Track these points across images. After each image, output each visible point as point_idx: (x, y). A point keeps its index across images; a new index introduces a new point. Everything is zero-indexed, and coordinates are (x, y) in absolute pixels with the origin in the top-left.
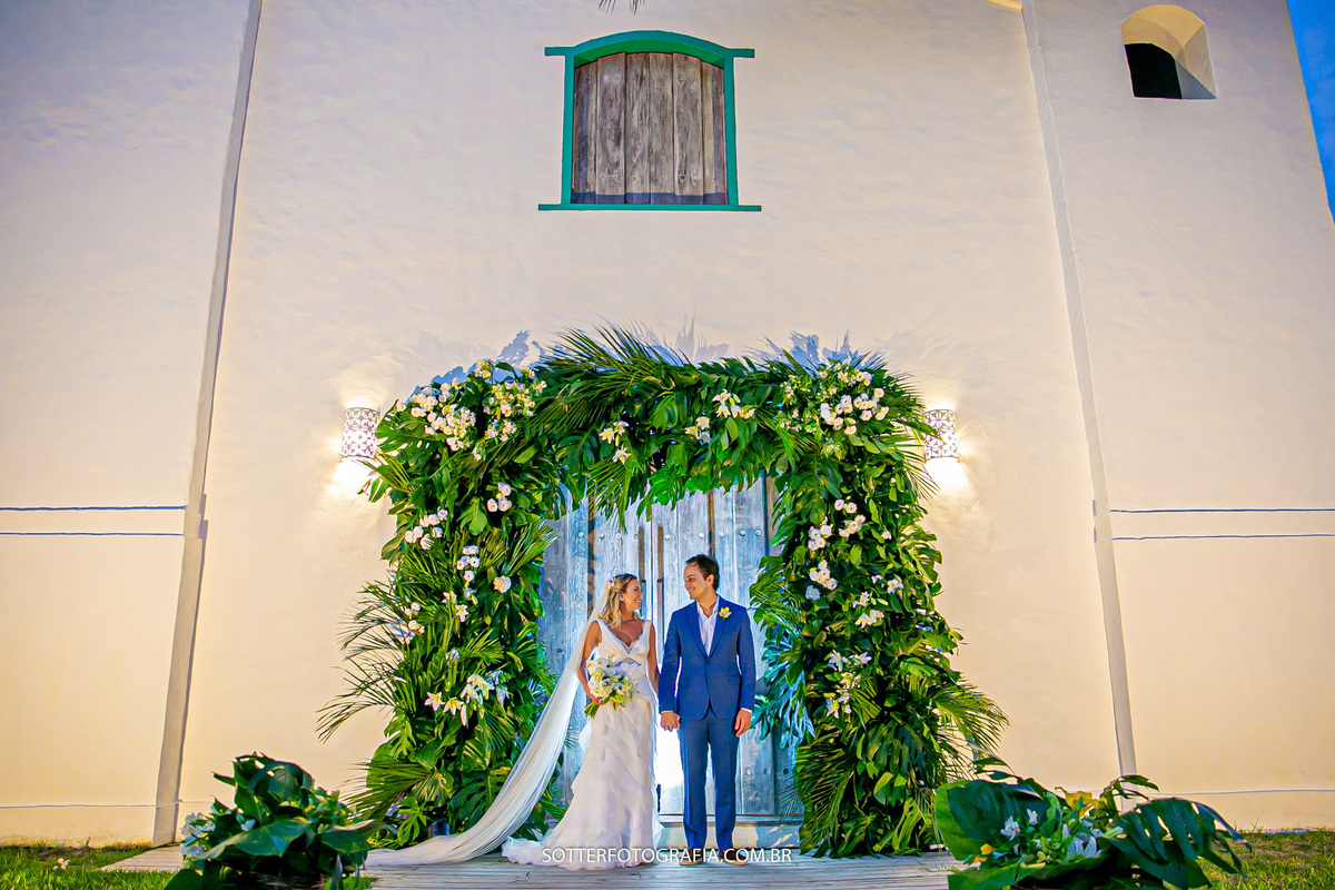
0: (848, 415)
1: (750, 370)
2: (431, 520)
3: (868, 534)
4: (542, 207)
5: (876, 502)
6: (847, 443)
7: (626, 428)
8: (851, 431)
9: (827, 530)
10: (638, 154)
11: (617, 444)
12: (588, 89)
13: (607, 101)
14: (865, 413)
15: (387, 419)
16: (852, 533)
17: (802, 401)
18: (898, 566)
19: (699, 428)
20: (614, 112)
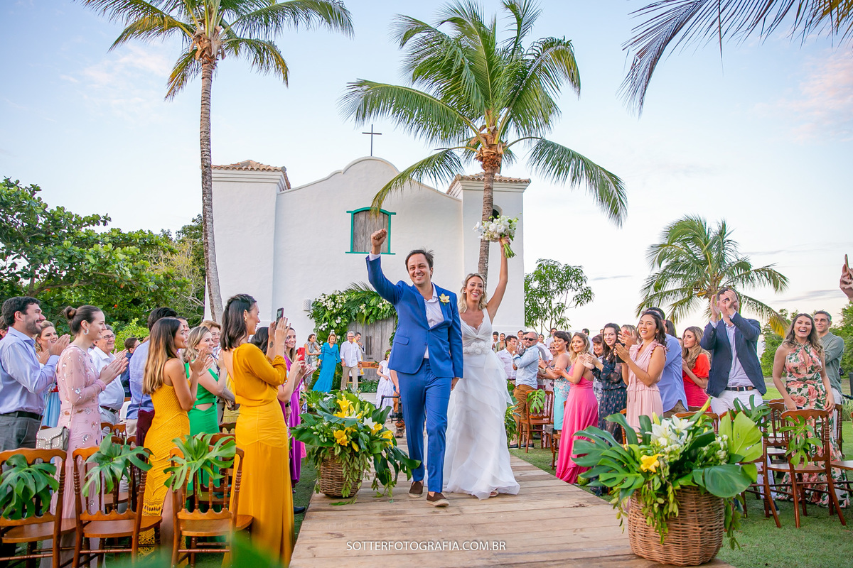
4: (346, 253)
11: (363, 309)
12: (357, 221)
19: (380, 305)
20: (363, 227)
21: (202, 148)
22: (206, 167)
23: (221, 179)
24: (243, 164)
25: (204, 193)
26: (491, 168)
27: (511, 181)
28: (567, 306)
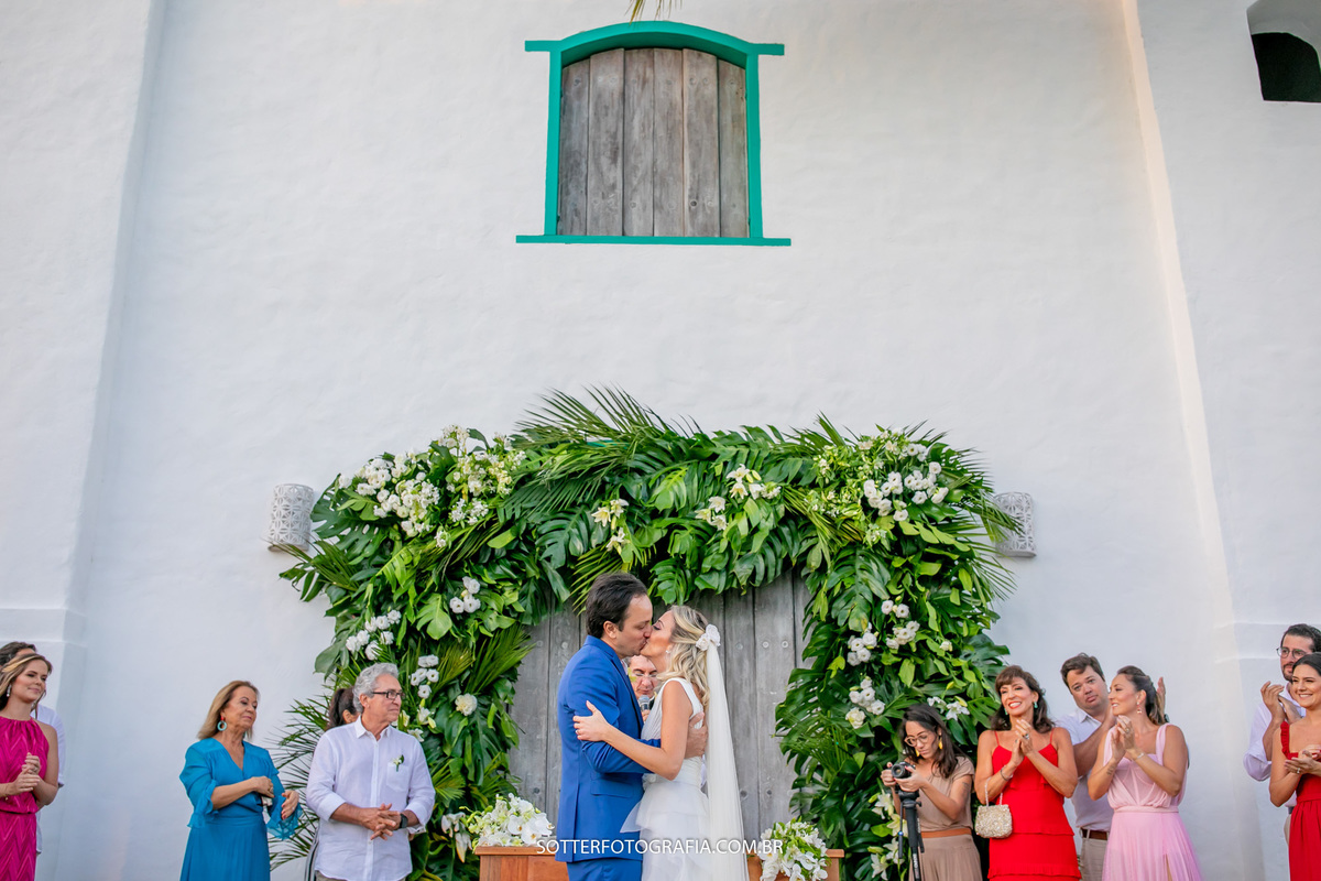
0: (897, 497)
1: (776, 441)
2: (381, 622)
3: (922, 644)
4: (521, 239)
5: (932, 605)
6: (897, 530)
7: (624, 507)
8: (901, 516)
9: (870, 639)
10: (639, 174)
11: (613, 527)
12: (579, 93)
13: (601, 109)
14: (918, 494)
15: (325, 497)
16: (903, 643)
17: (840, 479)
18: (960, 684)
19: (712, 511)
20: (610, 122)
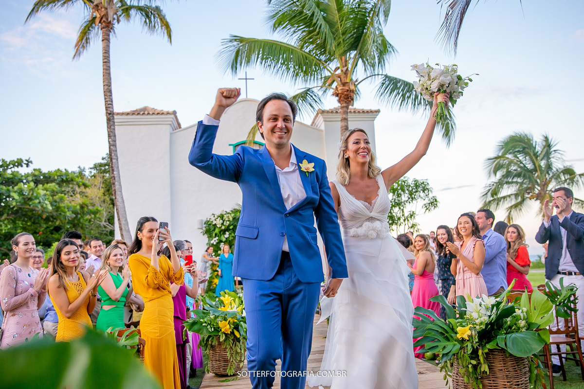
2: (216, 239)
15: (206, 221)
21: (105, 99)
22: (110, 114)
23: (122, 124)
24: (141, 110)
25: (109, 136)
26: (346, 102)
27: (363, 112)
28: (417, 213)
